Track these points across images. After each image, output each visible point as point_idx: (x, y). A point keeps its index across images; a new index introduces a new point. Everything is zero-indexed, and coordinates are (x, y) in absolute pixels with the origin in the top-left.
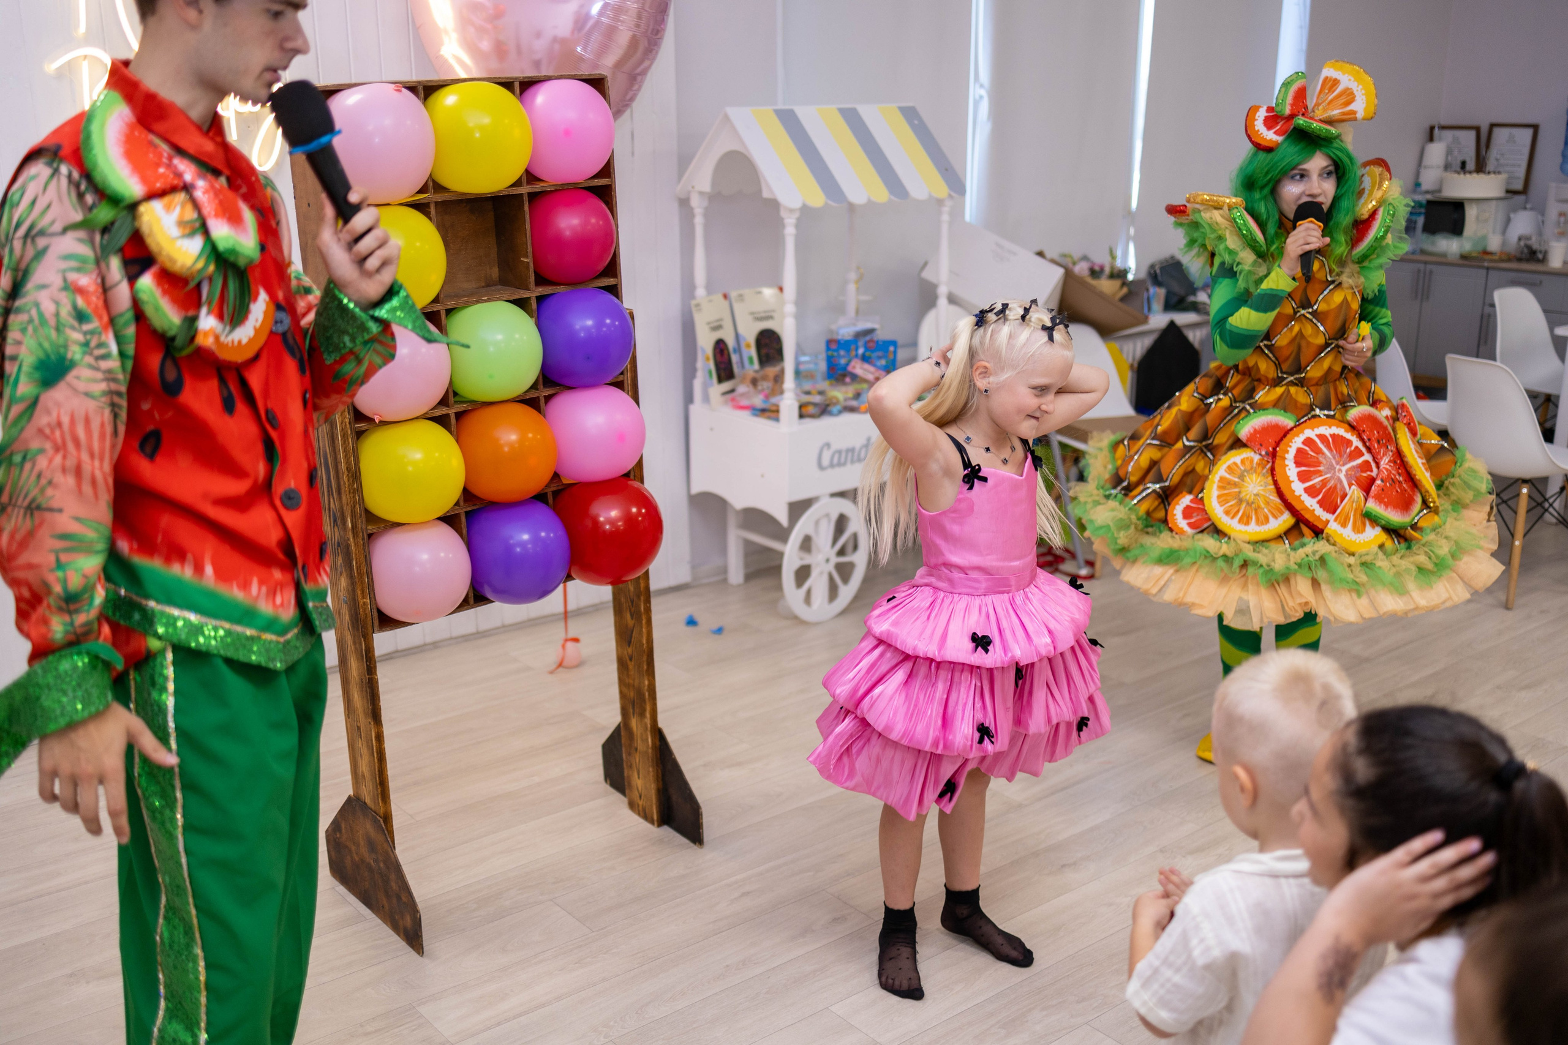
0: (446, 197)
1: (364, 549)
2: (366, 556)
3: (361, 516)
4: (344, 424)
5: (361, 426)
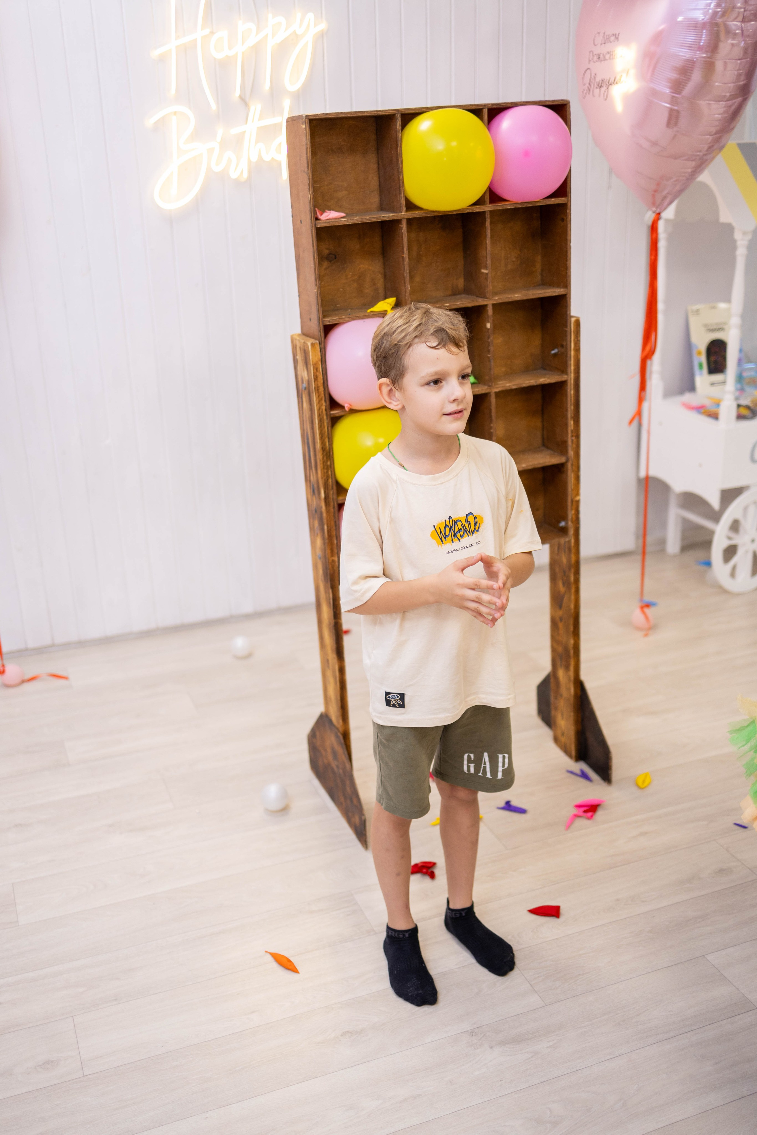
0: (416, 214)
1: (334, 516)
2: (335, 522)
3: (332, 488)
4: (321, 411)
5: (335, 412)
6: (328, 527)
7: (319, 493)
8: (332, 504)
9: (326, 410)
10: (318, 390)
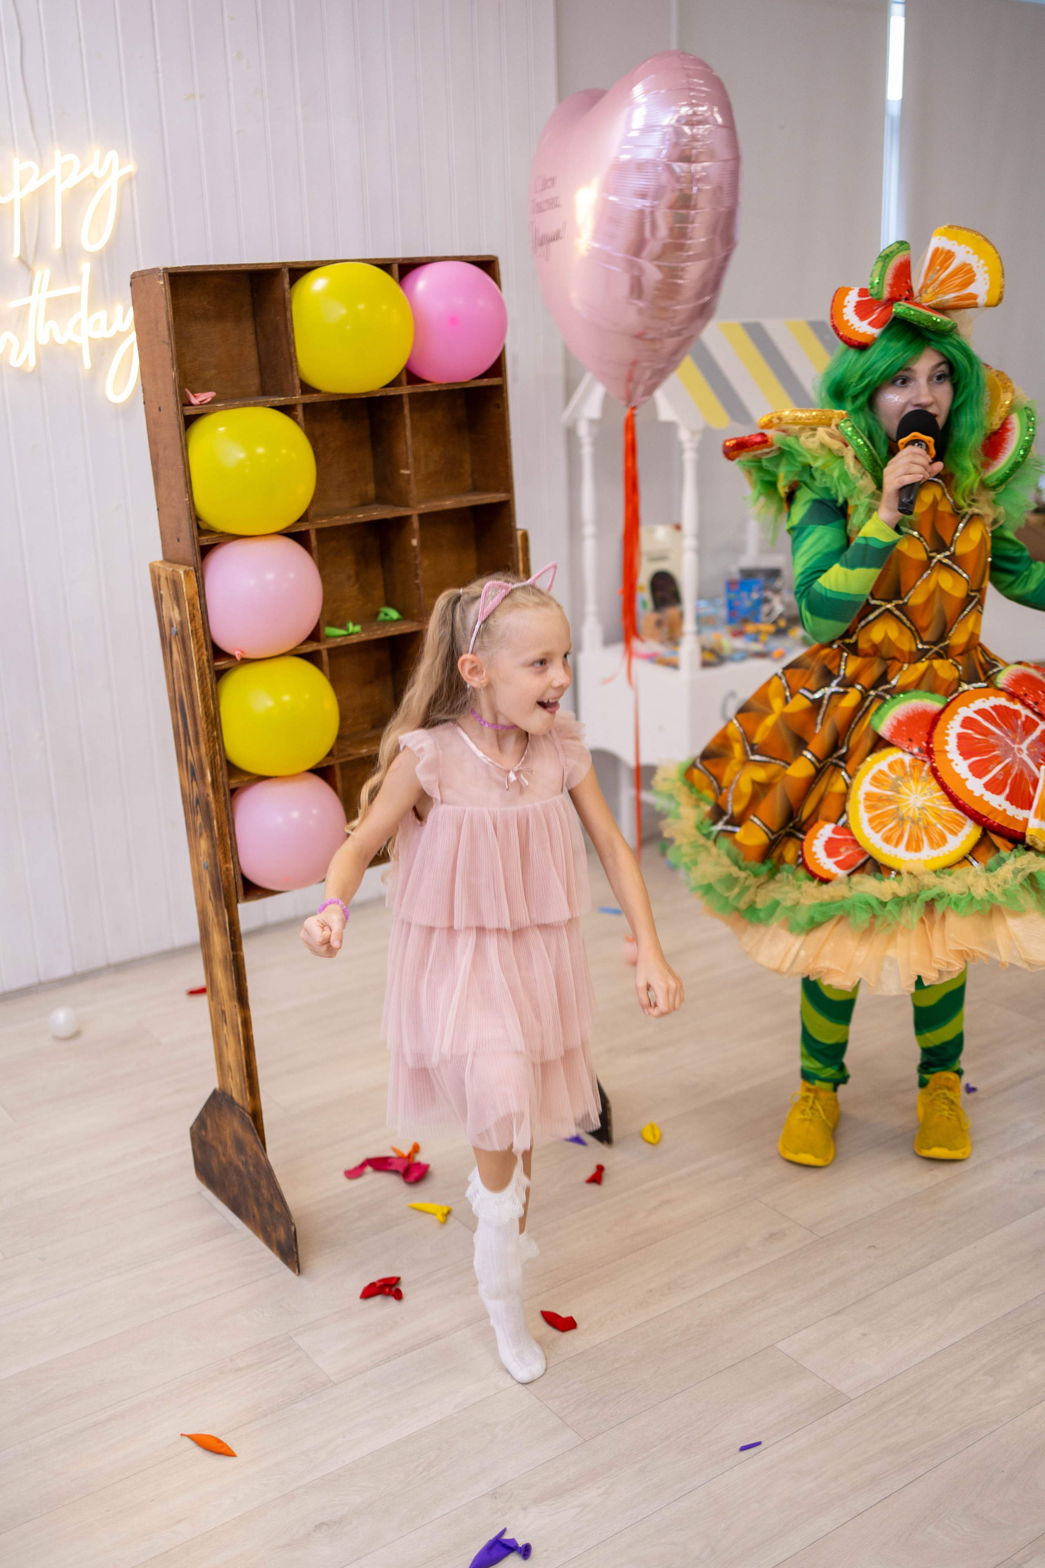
0: (314, 398)
1: (226, 807)
2: (228, 815)
3: (222, 768)
4: (201, 662)
5: (221, 664)
6: (218, 823)
7: (203, 776)
8: (222, 790)
9: (208, 661)
10: (196, 634)
